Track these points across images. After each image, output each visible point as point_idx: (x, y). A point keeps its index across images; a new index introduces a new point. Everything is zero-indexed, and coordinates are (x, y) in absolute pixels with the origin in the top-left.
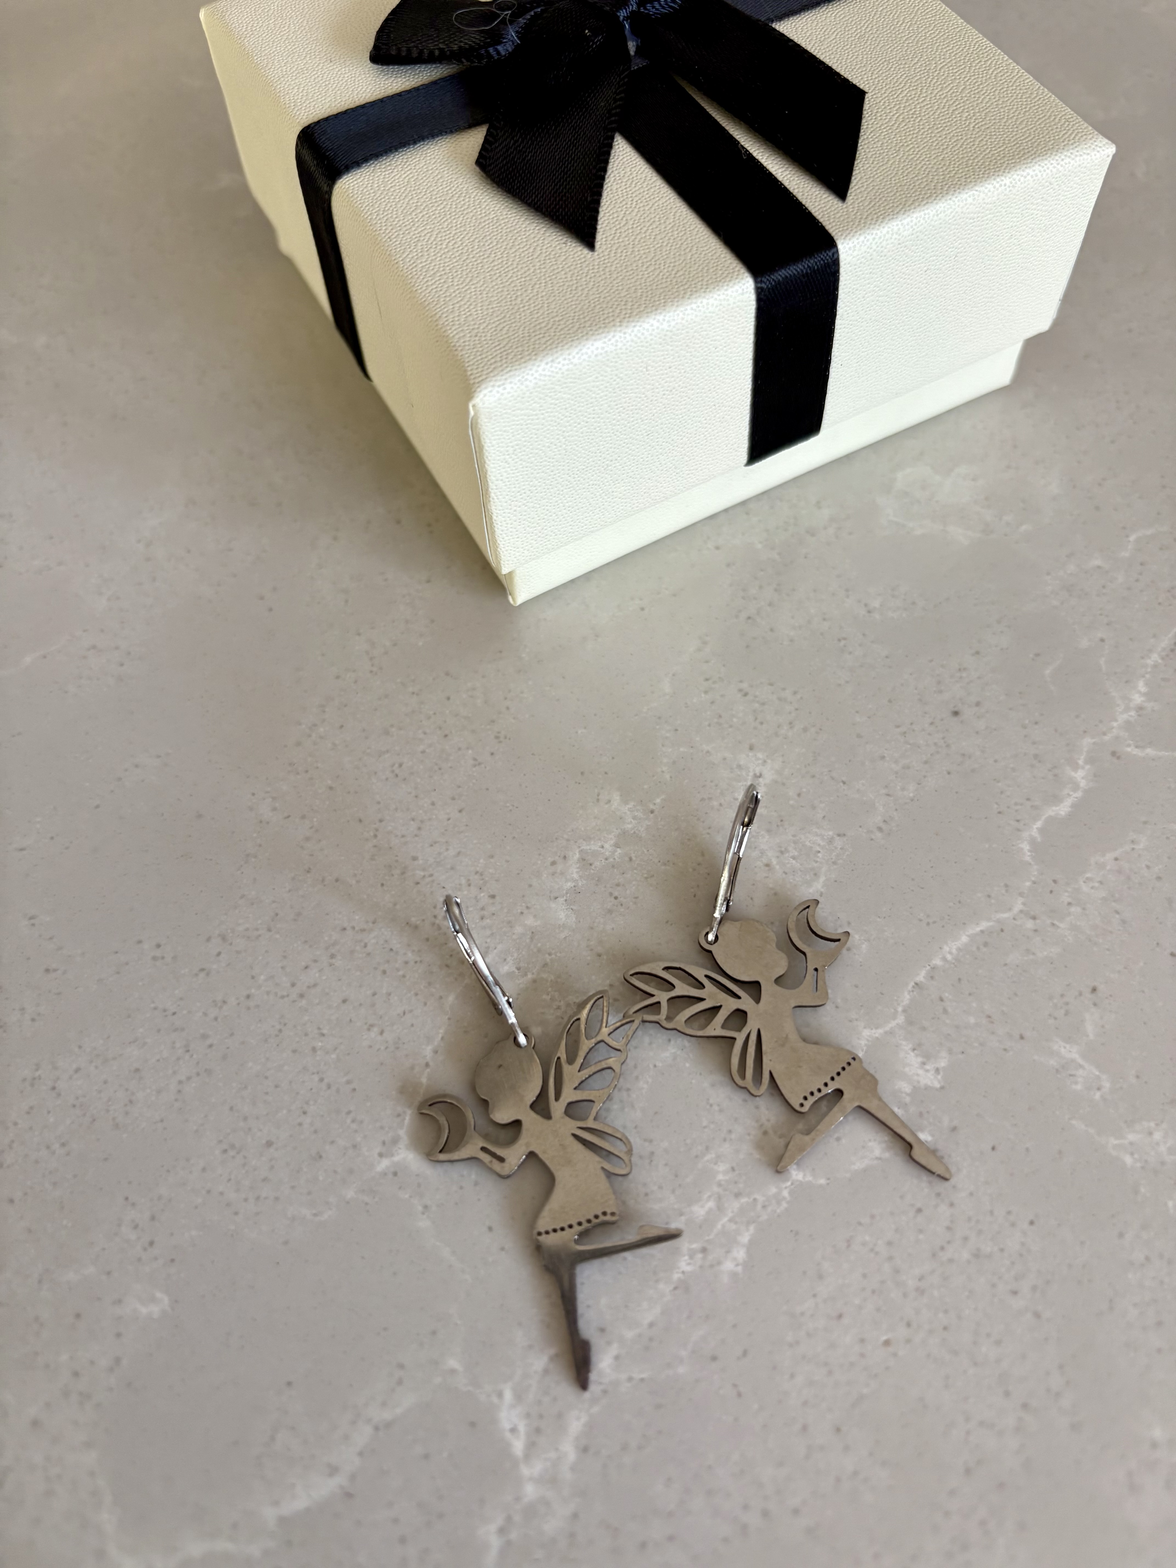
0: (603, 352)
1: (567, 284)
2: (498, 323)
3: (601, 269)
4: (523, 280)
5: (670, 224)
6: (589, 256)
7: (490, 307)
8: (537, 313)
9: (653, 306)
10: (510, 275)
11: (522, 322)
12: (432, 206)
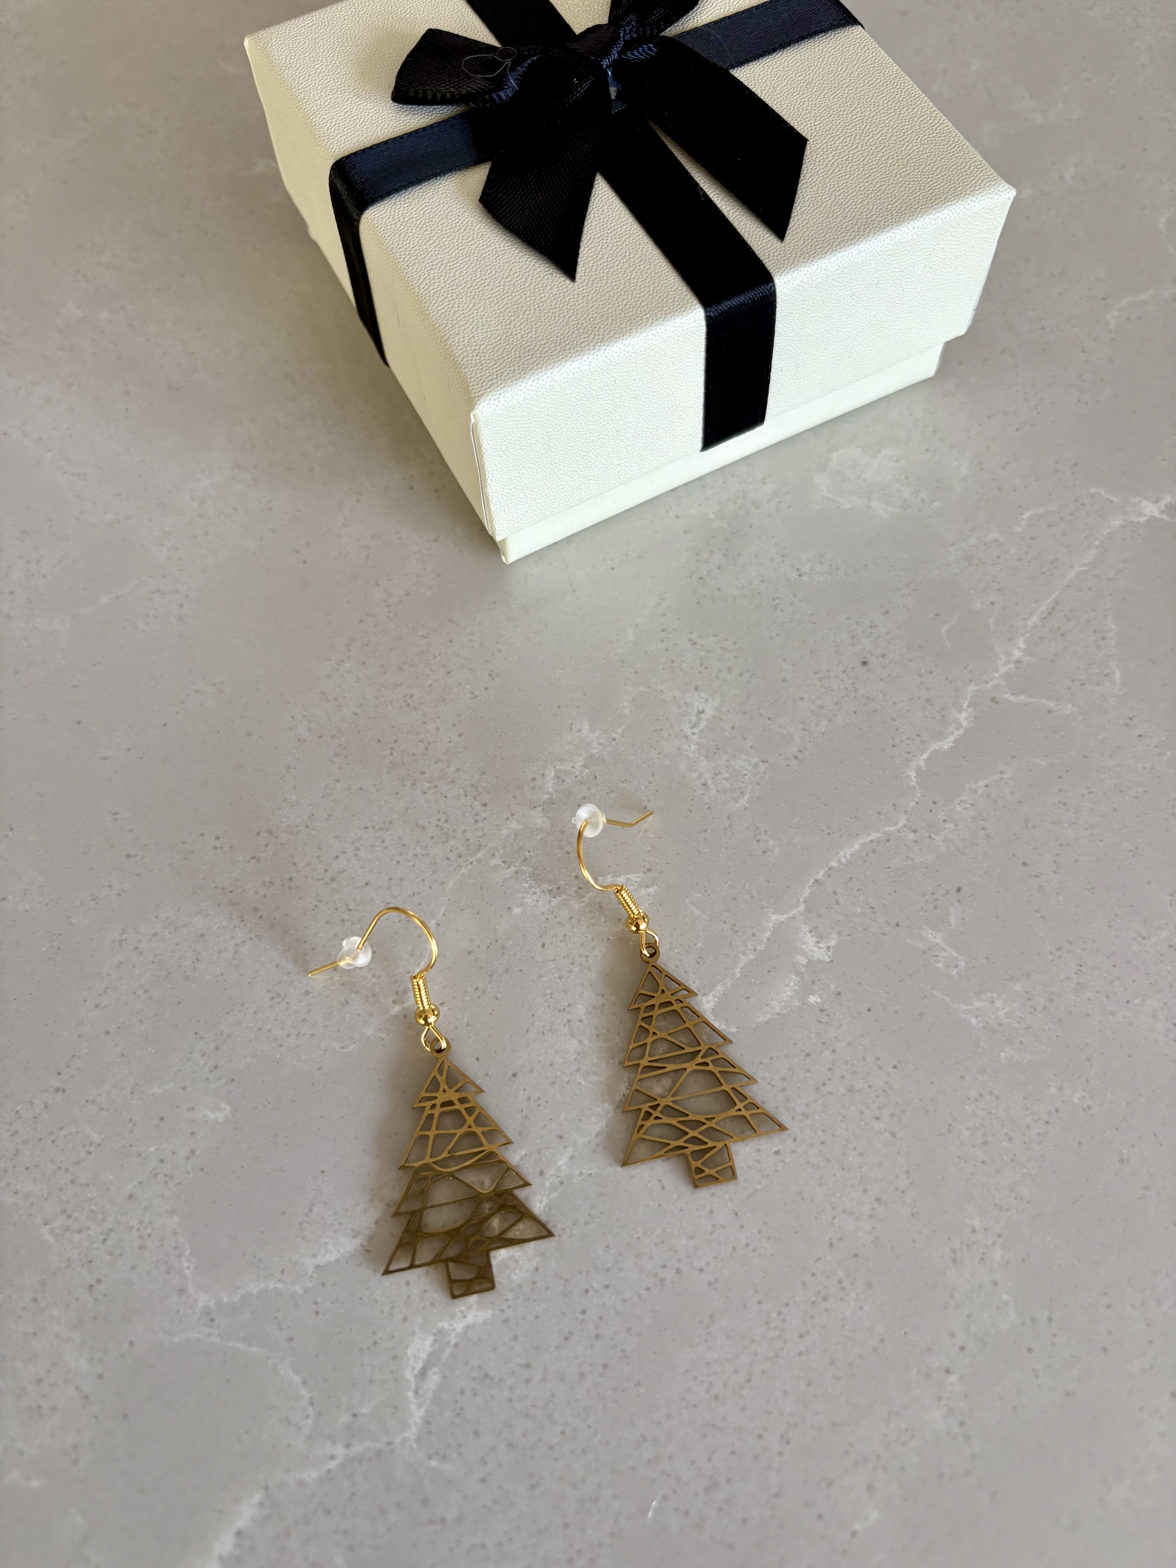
0: (579, 370)
1: (552, 311)
2: (494, 345)
3: (580, 298)
4: (516, 306)
5: (638, 258)
6: (571, 286)
7: (489, 330)
8: (527, 336)
9: (621, 332)
10: (506, 302)
11: (515, 344)
12: (443, 238)
